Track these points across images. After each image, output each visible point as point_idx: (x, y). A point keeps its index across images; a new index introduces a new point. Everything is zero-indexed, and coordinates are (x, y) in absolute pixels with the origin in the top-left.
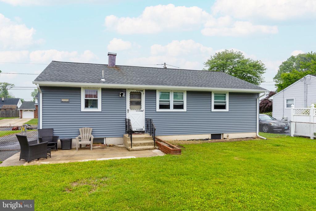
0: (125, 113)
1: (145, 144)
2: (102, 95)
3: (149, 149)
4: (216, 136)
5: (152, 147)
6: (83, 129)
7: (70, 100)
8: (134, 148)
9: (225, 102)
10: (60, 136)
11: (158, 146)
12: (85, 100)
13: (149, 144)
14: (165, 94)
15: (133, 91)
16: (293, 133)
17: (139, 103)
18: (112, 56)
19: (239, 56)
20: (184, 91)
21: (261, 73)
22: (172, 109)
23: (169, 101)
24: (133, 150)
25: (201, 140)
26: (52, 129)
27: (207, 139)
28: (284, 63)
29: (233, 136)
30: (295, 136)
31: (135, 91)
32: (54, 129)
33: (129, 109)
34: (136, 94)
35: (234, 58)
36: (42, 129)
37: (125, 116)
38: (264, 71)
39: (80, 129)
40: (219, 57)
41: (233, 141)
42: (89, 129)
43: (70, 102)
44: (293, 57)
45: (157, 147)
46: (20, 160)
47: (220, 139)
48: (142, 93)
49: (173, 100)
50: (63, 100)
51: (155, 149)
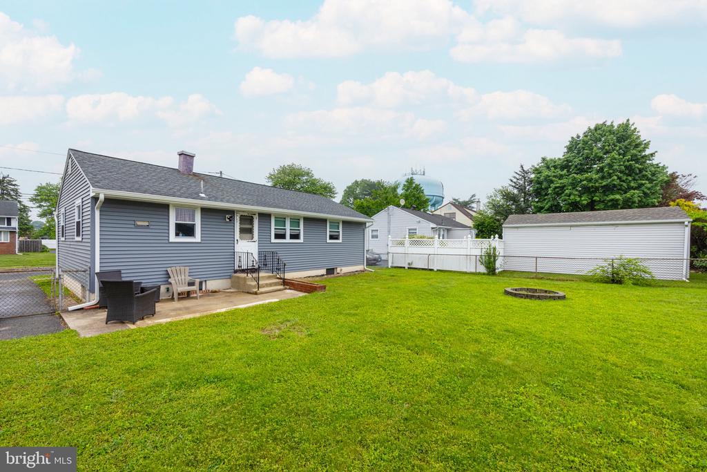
0: (233, 245)
1: (271, 285)
2: (202, 218)
3: (280, 290)
4: (330, 271)
5: (282, 287)
6: (173, 269)
7: (152, 223)
8: (262, 290)
9: (338, 232)
10: (143, 281)
11: (287, 285)
12: (176, 224)
13: (276, 284)
14: (281, 220)
15: (243, 214)
16: (390, 265)
17: (250, 231)
18: (187, 158)
19: (308, 174)
20: (301, 217)
21: (332, 197)
22: (288, 240)
23: (284, 229)
24: (262, 293)
25: (317, 276)
26: (119, 271)
27: (323, 275)
28: (348, 188)
29: (346, 270)
30: (392, 267)
31: (246, 214)
32: (122, 272)
33: (239, 239)
34: (247, 219)
35: (303, 176)
36: (99, 271)
37: (232, 248)
38: (335, 195)
39: (169, 270)
40: (283, 171)
41: (346, 275)
42: (182, 268)
43: (152, 227)
44: (356, 182)
45: (288, 287)
46: (106, 323)
47: (333, 273)
48: (254, 217)
49: (289, 228)
50: (139, 223)
51: (286, 289)
